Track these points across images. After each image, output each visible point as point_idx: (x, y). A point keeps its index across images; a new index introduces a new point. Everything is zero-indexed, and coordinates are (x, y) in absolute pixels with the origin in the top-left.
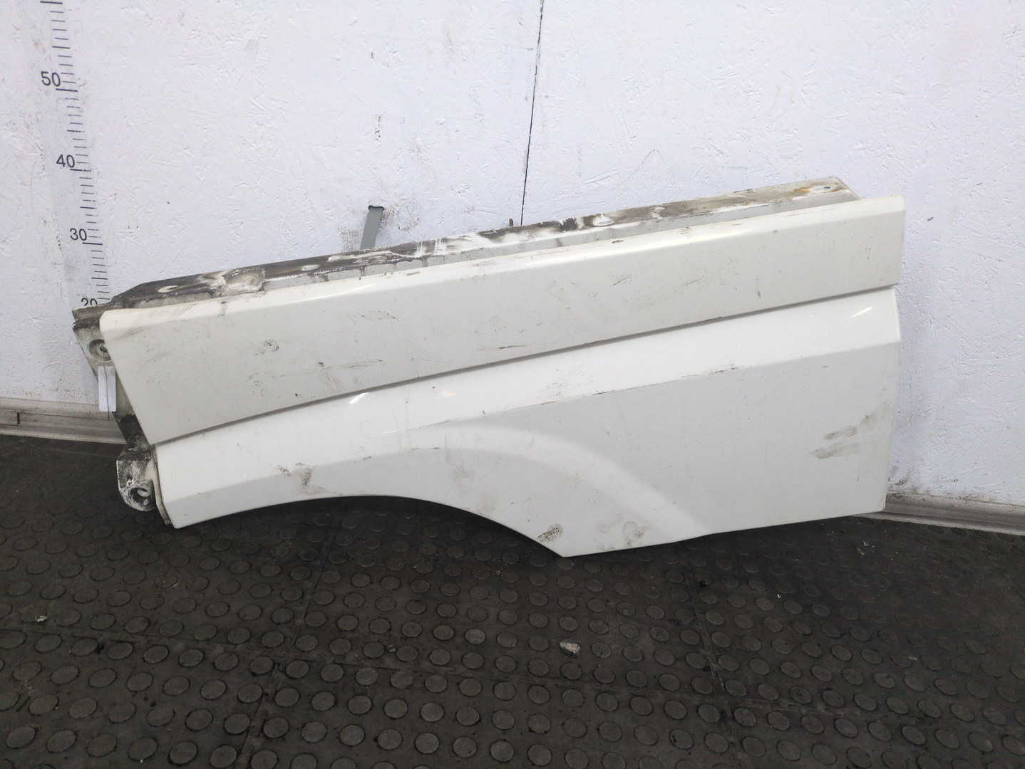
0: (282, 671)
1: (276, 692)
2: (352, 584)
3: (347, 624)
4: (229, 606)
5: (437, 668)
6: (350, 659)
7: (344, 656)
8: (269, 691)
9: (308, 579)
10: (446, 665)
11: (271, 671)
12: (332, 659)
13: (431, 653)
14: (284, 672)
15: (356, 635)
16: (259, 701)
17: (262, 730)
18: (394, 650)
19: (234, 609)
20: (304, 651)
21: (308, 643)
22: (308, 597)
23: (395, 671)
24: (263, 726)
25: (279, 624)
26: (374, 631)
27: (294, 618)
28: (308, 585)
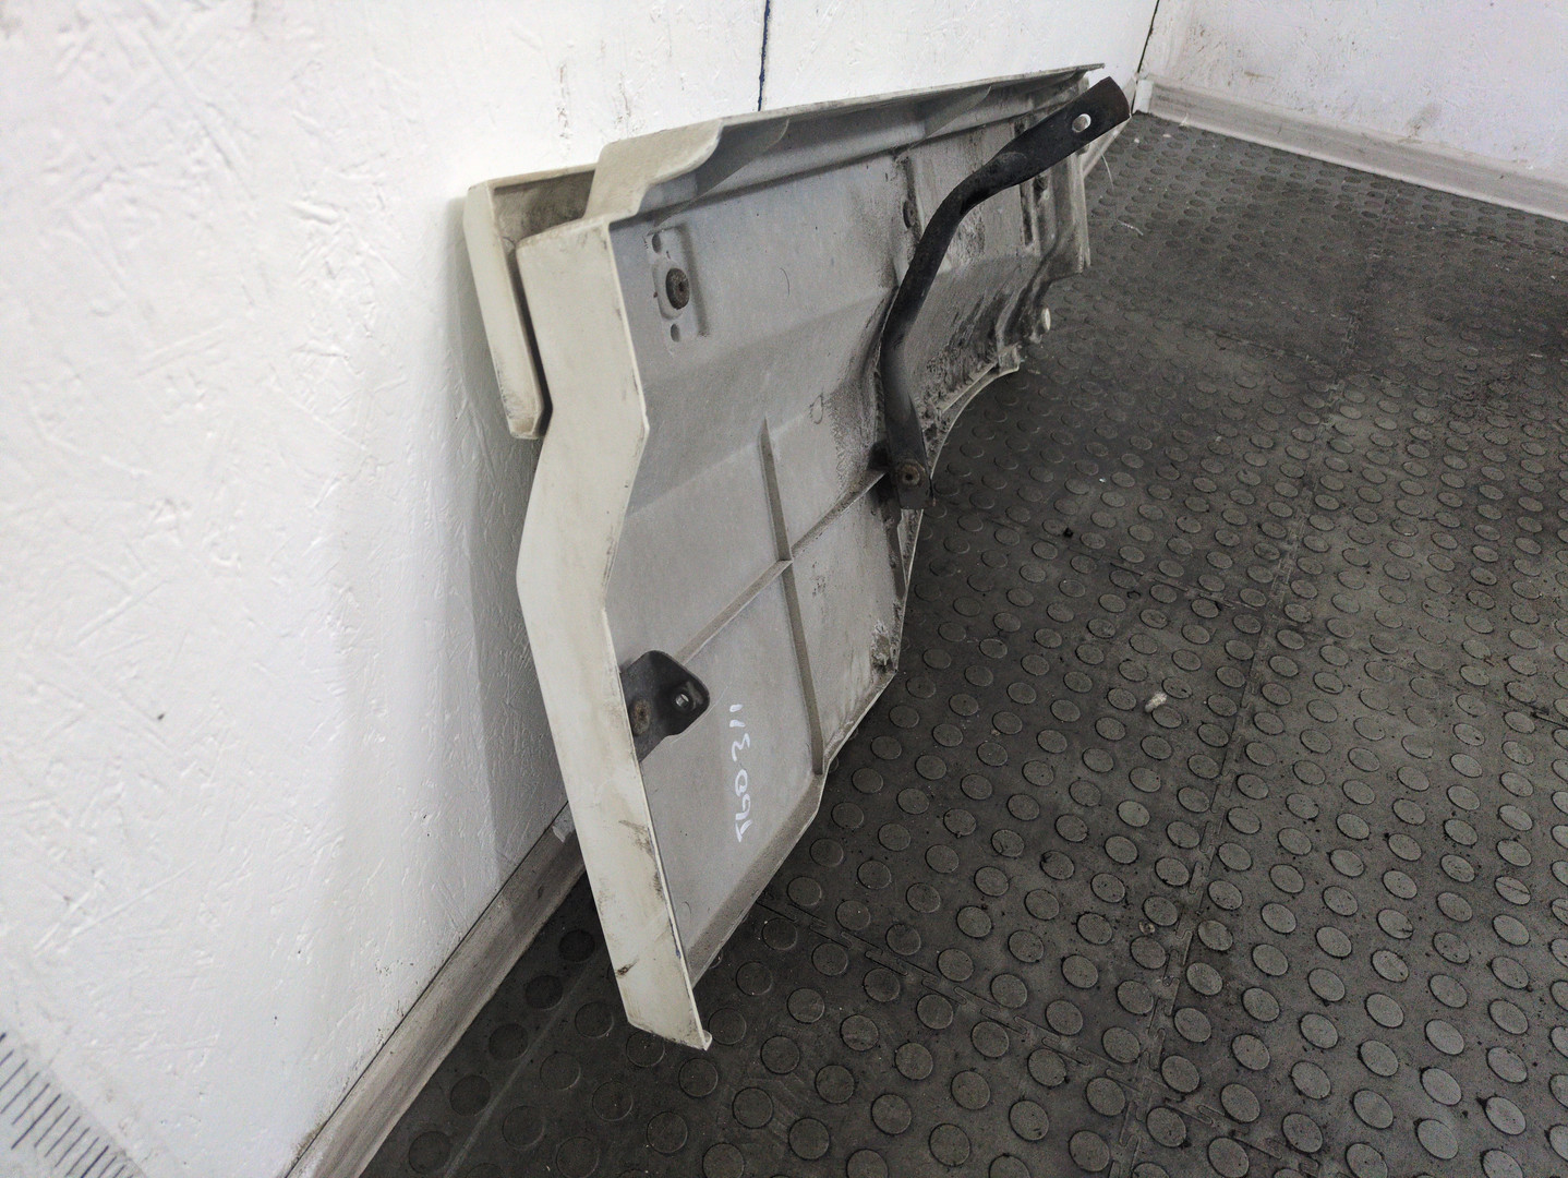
0: (1183, 1099)
1: (1229, 1116)
2: (982, 939)
3: (1082, 972)
4: (1007, 1155)
5: (1195, 883)
6: (1168, 993)
7: (1158, 1000)
8: (1225, 1127)
9: (955, 1004)
10: (1192, 872)
11: (1182, 1115)
12: (1163, 1018)
13: (1164, 881)
14: (1184, 1096)
15: (1110, 968)
16: (1248, 1147)
17: (1308, 1155)
18: (1152, 926)
19: (1013, 1145)
20: (1140, 1055)
21: (1123, 1043)
22: (1004, 1015)
23: (1196, 938)
24: (1297, 1151)
25: (1067, 1080)
26: (1106, 940)
27: (1058, 1052)
28: (970, 1008)
